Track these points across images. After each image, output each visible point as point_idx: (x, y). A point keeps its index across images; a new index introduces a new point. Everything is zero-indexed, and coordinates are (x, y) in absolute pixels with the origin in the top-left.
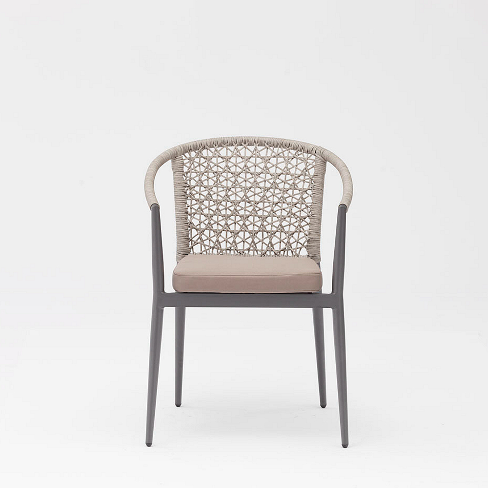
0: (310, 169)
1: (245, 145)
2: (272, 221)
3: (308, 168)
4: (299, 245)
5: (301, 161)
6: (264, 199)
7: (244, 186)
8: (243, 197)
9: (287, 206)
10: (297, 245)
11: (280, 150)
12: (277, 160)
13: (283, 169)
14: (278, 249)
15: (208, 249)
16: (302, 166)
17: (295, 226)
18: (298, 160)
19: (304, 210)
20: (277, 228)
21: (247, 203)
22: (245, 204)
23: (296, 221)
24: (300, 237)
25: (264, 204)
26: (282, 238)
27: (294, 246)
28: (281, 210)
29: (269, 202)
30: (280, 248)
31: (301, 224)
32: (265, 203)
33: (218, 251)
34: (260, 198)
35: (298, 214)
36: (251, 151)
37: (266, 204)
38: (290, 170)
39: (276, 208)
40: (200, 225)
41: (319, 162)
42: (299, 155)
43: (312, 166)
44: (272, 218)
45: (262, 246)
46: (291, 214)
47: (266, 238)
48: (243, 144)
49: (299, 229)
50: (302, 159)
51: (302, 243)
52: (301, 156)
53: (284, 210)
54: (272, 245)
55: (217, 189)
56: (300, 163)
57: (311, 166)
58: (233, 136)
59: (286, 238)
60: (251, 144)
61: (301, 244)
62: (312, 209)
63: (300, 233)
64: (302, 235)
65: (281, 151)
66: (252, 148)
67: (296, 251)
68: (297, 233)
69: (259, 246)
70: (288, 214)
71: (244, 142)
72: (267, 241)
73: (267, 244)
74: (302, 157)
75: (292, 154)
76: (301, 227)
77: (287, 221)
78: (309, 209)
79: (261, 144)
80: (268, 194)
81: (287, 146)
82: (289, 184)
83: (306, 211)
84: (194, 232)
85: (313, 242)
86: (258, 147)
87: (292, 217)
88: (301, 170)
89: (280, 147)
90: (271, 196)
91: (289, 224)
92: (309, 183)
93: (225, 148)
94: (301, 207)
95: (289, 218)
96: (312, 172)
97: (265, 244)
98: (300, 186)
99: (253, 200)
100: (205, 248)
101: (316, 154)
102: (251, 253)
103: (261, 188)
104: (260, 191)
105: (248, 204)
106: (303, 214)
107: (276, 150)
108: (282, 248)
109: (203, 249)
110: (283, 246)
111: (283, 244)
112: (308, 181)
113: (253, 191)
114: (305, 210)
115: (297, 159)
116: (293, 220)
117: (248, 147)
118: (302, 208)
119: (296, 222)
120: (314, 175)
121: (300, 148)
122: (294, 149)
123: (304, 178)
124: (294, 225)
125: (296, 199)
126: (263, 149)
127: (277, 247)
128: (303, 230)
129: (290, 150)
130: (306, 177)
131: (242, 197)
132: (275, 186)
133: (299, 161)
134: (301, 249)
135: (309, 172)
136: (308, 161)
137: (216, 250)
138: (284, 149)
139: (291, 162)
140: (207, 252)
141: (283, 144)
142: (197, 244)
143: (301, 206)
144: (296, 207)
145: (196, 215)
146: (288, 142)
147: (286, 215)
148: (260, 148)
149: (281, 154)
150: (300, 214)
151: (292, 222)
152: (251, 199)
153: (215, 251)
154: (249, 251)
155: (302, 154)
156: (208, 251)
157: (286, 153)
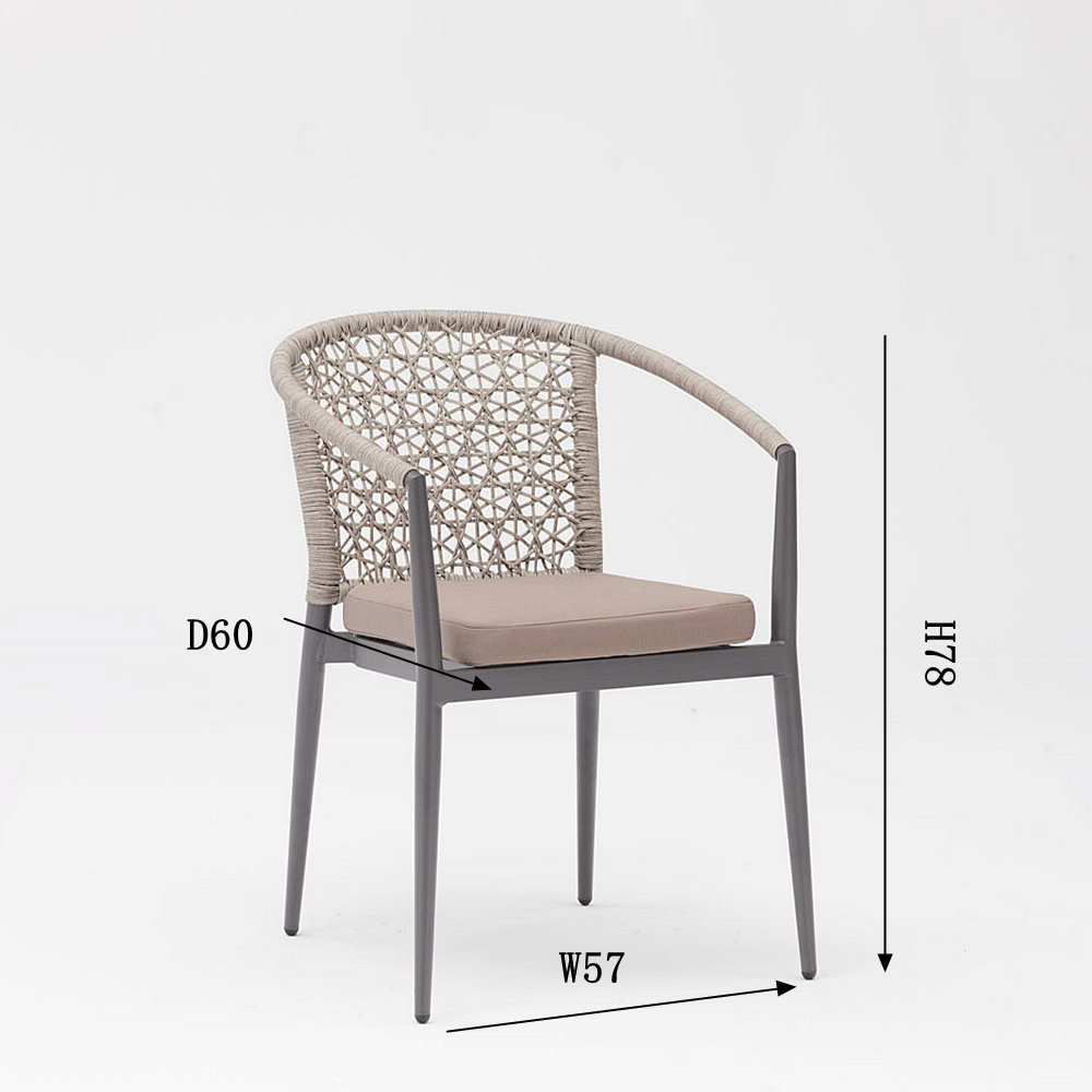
0: (560, 375)
1: (402, 331)
2: (493, 496)
3: (557, 372)
4: (559, 547)
5: (534, 360)
6: (467, 449)
7: (421, 422)
8: (424, 447)
9: (520, 461)
10: (554, 547)
11: (479, 337)
12: (477, 359)
13: (495, 379)
14: (515, 559)
15: (374, 570)
16: (540, 370)
17: (545, 505)
18: (527, 356)
19: (561, 467)
20: (506, 511)
21: (435, 461)
22: (432, 462)
23: (545, 492)
24: (558, 529)
25: (469, 459)
26: (519, 534)
27: (547, 549)
28: (511, 471)
29: (479, 454)
30: (518, 556)
31: (560, 498)
32: (472, 458)
33: (392, 573)
34: (459, 447)
35: (549, 477)
36: (415, 344)
37: (475, 460)
38: (513, 380)
39: (498, 467)
40: (351, 516)
41: (583, 359)
42: (526, 345)
43: (565, 368)
44: (493, 491)
45: (479, 553)
46: (534, 479)
47: (485, 535)
48: (395, 328)
49: (556, 510)
50: (538, 355)
51: (566, 542)
52: (531, 347)
53: (516, 469)
54: (502, 551)
55: (371, 433)
56: (532, 365)
57: (562, 368)
58: (375, 311)
59: (529, 532)
60: (412, 328)
61: (563, 544)
62: (579, 465)
63: (560, 519)
64: (563, 522)
65: (482, 340)
66: (416, 336)
67: (554, 559)
68: (553, 520)
69: (473, 555)
70: (525, 478)
71: (400, 324)
72: (489, 542)
73: (490, 549)
74: (535, 349)
75: (508, 344)
76: (560, 505)
77: (525, 495)
78: (571, 463)
79: (433, 328)
80: (476, 437)
81: (493, 326)
82: (517, 412)
83: (567, 469)
84: (344, 534)
85: (591, 537)
86: (428, 333)
87: (537, 486)
88: (537, 380)
89: (477, 330)
90: (481, 441)
91: (530, 500)
92: (562, 406)
93: (363, 339)
94: (553, 462)
95: (530, 488)
96: (567, 381)
97: (487, 550)
98: (543, 414)
99: (445, 452)
100: (367, 568)
101: (572, 342)
102: (458, 571)
103: (455, 425)
104: (457, 432)
105: (437, 463)
106: (561, 477)
107: (467, 337)
108: (522, 556)
109: (364, 571)
110: (524, 551)
111: (524, 546)
112: (561, 401)
113: (442, 431)
114: (564, 467)
115: (524, 355)
116: (540, 492)
117: (408, 334)
118: (556, 463)
119: (547, 494)
120: (576, 389)
121: (527, 331)
122: (512, 332)
123: (550, 396)
124: (542, 503)
125: (538, 443)
126: (440, 337)
127: (510, 555)
128: (565, 511)
129: (501, 337)
130: (554, 394)
131: (420, 446)
132: (485, 417)
133: (530, 360)
134: (562, 555)
135: (558, 383)
136: (553, 357)
137: (389, 570)
138: (488, 336)
139: (511, 363)
140: (370, 577)
141: (485, 323)
142: (351, 559)
143: (553, 458)
144: (540, 462)
145: (341, 494)
146: (495, 319)
147: (520, 481)
148: (433, 335)
149: (484, 346)
150: (554, 476)
151: (537, 495)
152: (442, 450)
153: (386, 573)
154: (452, 568)
155: (532, 342)
156: (373, 574)
157: (494, 345)
